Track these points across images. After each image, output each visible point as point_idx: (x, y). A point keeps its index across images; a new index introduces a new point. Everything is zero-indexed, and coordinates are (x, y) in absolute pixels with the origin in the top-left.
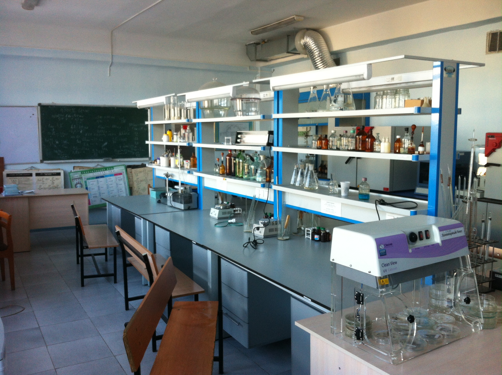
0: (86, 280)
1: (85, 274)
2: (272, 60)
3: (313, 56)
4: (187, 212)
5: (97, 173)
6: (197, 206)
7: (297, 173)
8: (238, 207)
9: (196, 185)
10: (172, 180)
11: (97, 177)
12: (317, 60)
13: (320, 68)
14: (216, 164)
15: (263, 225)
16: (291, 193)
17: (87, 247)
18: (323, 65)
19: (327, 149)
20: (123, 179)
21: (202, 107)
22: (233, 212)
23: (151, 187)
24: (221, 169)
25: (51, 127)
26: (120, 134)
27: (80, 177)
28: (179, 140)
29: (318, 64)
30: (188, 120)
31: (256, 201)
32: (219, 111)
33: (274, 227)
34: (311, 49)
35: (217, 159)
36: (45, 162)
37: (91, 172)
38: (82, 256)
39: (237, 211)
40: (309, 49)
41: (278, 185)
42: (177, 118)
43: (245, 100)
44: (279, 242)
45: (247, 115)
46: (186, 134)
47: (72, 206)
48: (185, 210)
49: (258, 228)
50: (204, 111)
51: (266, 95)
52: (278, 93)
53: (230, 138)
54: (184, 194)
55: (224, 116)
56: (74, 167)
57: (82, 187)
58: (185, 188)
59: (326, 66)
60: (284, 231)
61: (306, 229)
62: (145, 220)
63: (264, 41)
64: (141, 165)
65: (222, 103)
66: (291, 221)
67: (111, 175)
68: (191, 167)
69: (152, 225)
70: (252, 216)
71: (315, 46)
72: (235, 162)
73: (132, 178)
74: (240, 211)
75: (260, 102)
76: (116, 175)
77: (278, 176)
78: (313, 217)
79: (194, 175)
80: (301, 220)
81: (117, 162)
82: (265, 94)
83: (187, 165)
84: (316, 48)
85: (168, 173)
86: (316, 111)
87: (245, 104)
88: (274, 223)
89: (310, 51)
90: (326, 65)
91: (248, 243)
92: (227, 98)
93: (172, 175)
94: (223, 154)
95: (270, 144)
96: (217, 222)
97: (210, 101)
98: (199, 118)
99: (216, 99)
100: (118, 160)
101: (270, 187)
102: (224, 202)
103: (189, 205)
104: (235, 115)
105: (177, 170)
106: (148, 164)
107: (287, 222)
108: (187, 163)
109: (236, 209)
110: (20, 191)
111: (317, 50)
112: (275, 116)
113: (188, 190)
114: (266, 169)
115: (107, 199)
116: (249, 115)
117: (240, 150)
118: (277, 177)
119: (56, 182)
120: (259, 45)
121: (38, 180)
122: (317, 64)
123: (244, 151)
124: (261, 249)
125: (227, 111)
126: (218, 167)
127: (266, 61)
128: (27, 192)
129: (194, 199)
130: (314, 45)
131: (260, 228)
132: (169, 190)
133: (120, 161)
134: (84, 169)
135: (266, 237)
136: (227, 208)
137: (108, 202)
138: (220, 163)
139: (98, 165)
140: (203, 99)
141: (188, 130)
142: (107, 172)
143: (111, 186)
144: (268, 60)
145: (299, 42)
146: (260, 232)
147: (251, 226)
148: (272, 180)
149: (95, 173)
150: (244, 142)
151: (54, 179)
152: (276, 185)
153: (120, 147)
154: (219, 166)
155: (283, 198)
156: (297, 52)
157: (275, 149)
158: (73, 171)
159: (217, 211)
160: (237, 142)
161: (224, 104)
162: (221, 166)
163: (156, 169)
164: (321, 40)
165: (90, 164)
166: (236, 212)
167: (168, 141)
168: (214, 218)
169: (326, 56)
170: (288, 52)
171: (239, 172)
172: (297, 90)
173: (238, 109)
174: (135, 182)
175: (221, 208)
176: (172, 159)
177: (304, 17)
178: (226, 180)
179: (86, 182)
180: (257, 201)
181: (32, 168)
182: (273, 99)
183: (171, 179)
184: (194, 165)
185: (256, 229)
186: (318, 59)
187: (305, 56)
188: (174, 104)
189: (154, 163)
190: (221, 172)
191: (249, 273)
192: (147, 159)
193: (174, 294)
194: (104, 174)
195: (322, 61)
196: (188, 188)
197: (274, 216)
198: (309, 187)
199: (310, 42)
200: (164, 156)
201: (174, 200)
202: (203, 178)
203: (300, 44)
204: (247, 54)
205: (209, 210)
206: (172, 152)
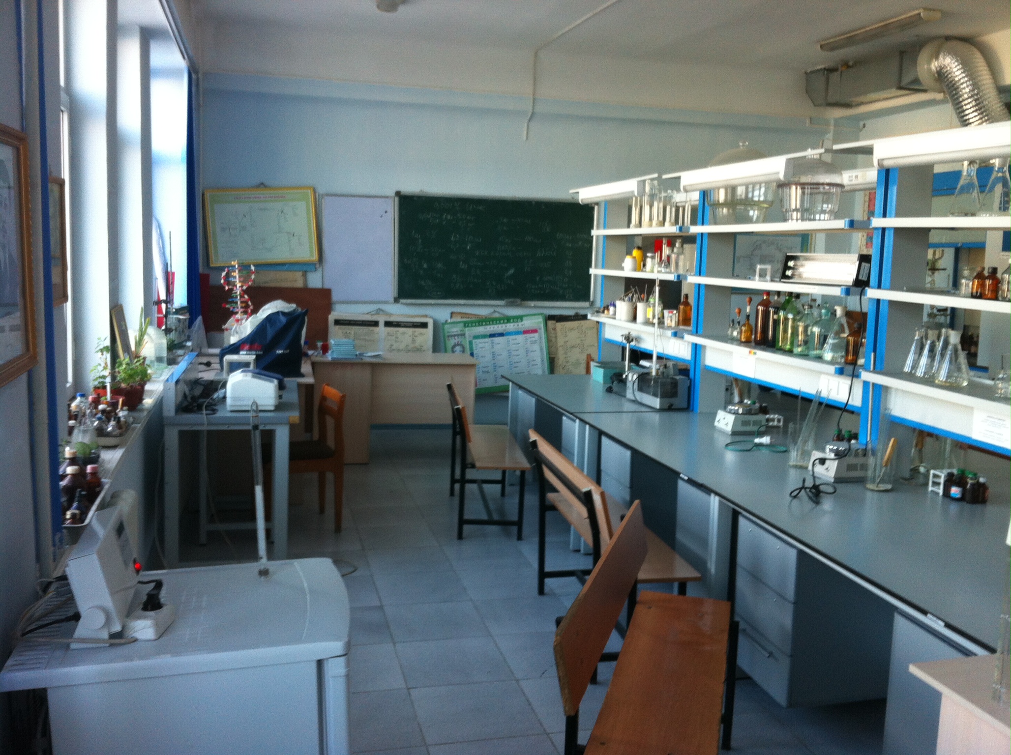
0: (467, 528)
1: (467, 516)
2: (862, 103)
3: (958, 95)
4: (666, 415)
5: (492, 327)
6: (686, 404)
7: (919, 349)
8: (775, 414)
9: (688, 361)
10: (637, 349)
11: (492, 335)
12: (965, 105)
13: (973, 123)
14: (733, 321)
15: (835, 455)
16: (903, 391)
17: (473, 466)
18: (981, 116)
19: (995, 298)
20: (538, 342)
21: (712, 203)
22: (764, 423)
23: (593, 360)
24: (743, 331)
25: (417, 236)
26: (539, 254)
27: (461, 332)
28: (656, 268)
29: (969, 114)
30: (681, 229)
31: (820, 404)
32: (748, 211)
33: (860, 460)
34: (954, 80)
35: (737, 310)
36: (402, 301)
37: (482, 325)
38: (463, 481)
39: (773, 420)
40: (948, 80)
41: (875, 371)
42: (657, 224)
43: (809, 187)
44: (869, 495)
45: (810, 220)
46: (673, 256)
47: (450, 387)
48: (661, 410)
49: (822, 461)
50: (716, 209)
51: (854, 178)
52: (886, 174)
53: (768, 267)
54: (661, 377)
55: (757, 222)
56: (452, 314)
57: (463, 351)
58: (665, 366)
59: (986, 118)
60: (881, 472)
61: (932, 472)
62: (582, 423)
63: (846, 65)
64: (574, 316)
65: (756, 193)
66: (898, 450)
67: (517, 333)
68: (678, 324)
69: (596, 434)
70: (810, 433)
71: (964, 75)
72: (776, 317)
73: (556, 341)
74: (779, 421)
75: (842, 192)
76: (526, 332)
77: (875, 350)
78: (948, 448)
79: (685, 341)
80: (920, 451)
81: (531, 307)
82: (852, 177)
83: (671, 321)
84: (966, 79)
85: (629, 333)
86: (973, 215)
87: (809, 196)
88: (858, 453)
89: (950, 85)
90: (987, 116)
91: (801, 489)
92: (768, 183)
93: (638, 339)
94: (751, 300)
95: (861, 284)
96: (729, 441)
97: (729, 191)
98: (703, 224)
99: (742, 185)
100: (532, 304)
101: (855, 375)
102: (746, 401)
103: (673, 400)
104: (785, 220)
105: (649, 329)
106: (593, 314)
107: (890, 454)
108: (670, 314)
109: (772, 416)
110: (357, 353)
111: (968, 83)
112: (878, 222)
113: (671, 371)
114: (848, 336)
115: (510, 378)
116: (814, 220)
117: (790, 294)
118: (872, 355)
119: (419, 340)
120: (836, 73)
121: (389, 334)
122: (967, 112)
123: (798, 296)
124: (827, 504)
125: (764, 210)
126: (737, 326)
127: (848, 105)
128: (369, 354)
129: (682, 390)
130: (962, 73)
131: (827, 462)
132: (630, 368)
133: (535, 307)
134: (468, 318)
135: (839, 480)
136: (753, 412)
137: (513, 383)
138: (742, 319)
139: (495, 311)
140: (718, 184)
141: (678, 248)
142: (511, 327)
143: (516, 353)
144: (853, 103)
145: (926, 67)
146: (827, 469)
147: (806, 454)
148: (861, 361)
149: (488, 327)
150: (800, 276)
151: (416, 334)
152: (871, 372)
153: (538, 278)
154: (739, 325)
155: (882, 400)
156: (922, 88)
157: (872, 293)
158: (449, 321)
159: (731, 418)
160: (784, 276)
161: (759, 196)
162: (744, 325)
163: (606, 325)
164: (977, 60)
165: (482, 308)
166: (771, 424)
167: (635, 270)
168: (722, 432)
169: (989, 95)
170: (900, 88)
171: (785, 339)
172: (929, 167)
173: (793, 207)
174: (560, 349)
175: (740, 411)
176: (640, 306)
177: (941, 11)
178: (755, 353)
179: (471, 343)
180: (824, 405)
181: (379, 311)
182: (875, 185)
183: (635, 346)
184: (685, 320)
185: (817, 461)
186: (969, 103)
187: (940, 96)
188: (652, 197)
189: (603, 312)
190: (743, 336)
191: (801, 553)
192: (586, 304)
193: (642, 575)
194: (505, 330)
195: (979, 106)
196: (671, 366)
197: (861, 437)
198: (947, 379)
199: (953, 66)
200: (624, 300)
201: (640, 389)
202: (704, 347)
203: (930, 69)
204: (807, 92)
205: (714, 415)
206: (642, 292)
